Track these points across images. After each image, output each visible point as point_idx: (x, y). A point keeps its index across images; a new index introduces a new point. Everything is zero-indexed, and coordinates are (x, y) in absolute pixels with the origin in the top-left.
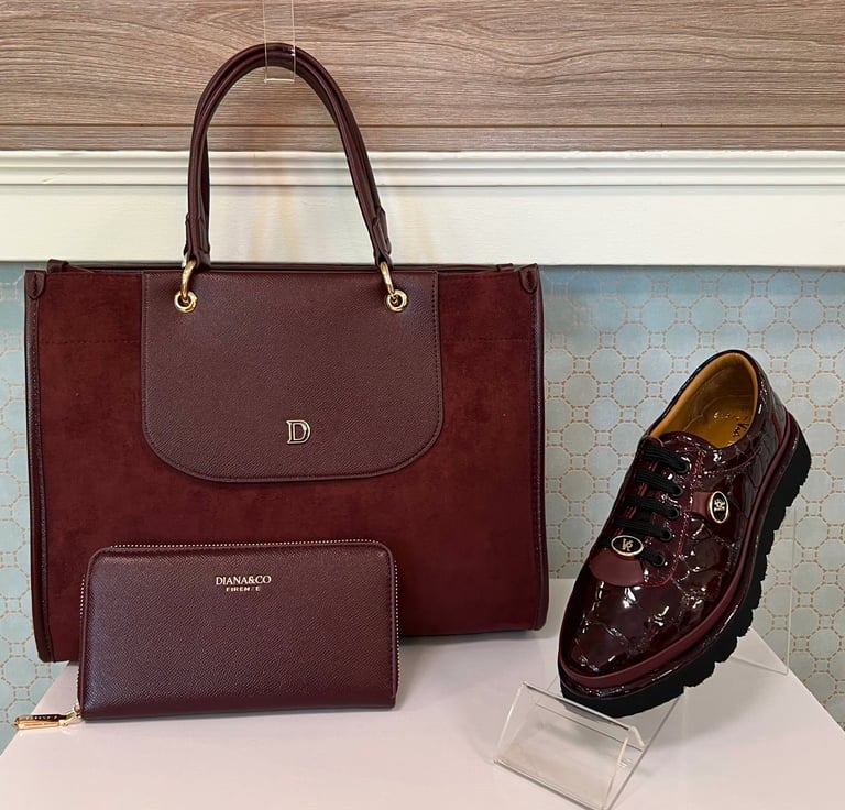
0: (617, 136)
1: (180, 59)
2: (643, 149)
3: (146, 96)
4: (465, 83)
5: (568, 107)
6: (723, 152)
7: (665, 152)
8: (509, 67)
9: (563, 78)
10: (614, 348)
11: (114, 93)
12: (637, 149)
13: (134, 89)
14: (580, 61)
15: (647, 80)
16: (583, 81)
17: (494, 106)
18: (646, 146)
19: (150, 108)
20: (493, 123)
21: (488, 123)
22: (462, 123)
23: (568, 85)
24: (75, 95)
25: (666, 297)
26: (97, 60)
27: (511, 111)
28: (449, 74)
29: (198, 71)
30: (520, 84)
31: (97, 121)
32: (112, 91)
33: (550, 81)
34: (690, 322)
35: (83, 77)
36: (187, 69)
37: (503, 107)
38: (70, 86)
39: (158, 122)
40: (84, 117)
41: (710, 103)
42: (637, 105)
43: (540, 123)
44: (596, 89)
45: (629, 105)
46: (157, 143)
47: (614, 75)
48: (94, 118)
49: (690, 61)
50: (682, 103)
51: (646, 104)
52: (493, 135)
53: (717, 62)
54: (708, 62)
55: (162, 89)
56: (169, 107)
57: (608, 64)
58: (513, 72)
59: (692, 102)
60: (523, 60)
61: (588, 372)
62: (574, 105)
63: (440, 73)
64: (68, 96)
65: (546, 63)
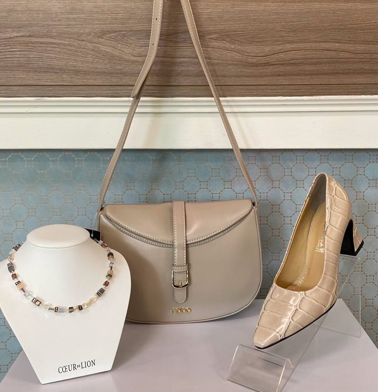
0: (300, 90)
1: (93, 55)
2: (312, 95)
3: (77, 72)
4: (228, 66)
5: (277, 76)
6: (350, 96)
7: (323, 97)
8: (248, 58)
9: (273, 63)
10: (303, 187)
11: (62, 70)
12: (309, 95)
13: (71, 69)
14: (281, 55)
15: (314, 64)
16: (283, 64)
17: (242, 76)
18: (314, 94)
19: (79, 77)
20: (242, 84)
21: (239, 84)
22: (227, 84)
23: (276, 66)
24: (44, 72)
25: (328, 163)
26: (53, 56)
27: (249, 79)
28: (220, 62)
29: (102, 61)
30: (253, 66)
31: (53, 84)
32: (60, 69)
33: (267, 64)
34: (340, 175)
35: (47, 63)
36: (96, 60)
37: (246, 76)
38: (41, 68)
39: (82, 84)
40: (47, 82)
41: (343, 74)
42: (309, 75)
43: (263, 84)
44: (289, 68)
45: (306, 75)
46: (82, 94)
47: (298, 61)
48: (51, 82)
49: (333, 54)
50: (330, 74)
51: (313, 74)
52: (242, 89)
53: (347, 55)
54: (342, 54)
55: (85, 69)
56: (88, 77)
57: (295, 56)
58: (250, 60)
59: (334, 73)
60: (255, 55)
61: (291, 200)
62: (279, 75)
63: (216, 61)
64: (39, 72)
65: (266, 56)
